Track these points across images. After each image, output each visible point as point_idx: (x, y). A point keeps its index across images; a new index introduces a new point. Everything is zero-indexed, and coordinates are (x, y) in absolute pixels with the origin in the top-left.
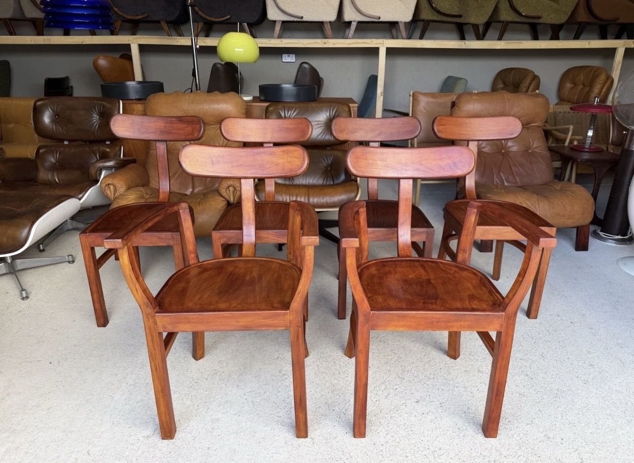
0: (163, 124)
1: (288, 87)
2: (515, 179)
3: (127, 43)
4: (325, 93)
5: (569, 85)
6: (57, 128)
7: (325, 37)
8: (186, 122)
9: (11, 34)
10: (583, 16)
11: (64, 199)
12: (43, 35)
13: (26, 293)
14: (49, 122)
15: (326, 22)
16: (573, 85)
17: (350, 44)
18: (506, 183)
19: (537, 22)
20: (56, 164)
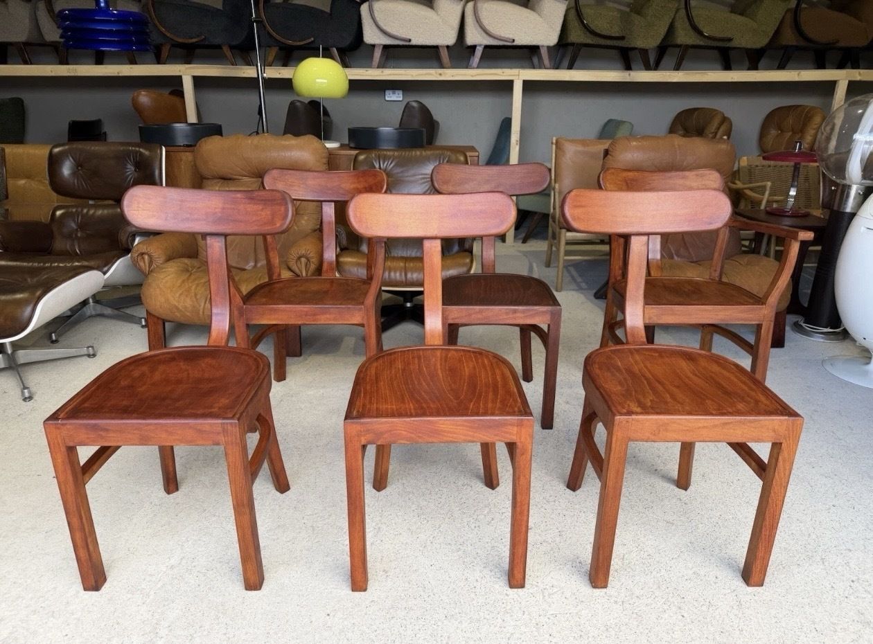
1: (386, 130)
2: (689, 253)
3: (177, 74)
4: (443, 139)
5: (773, 132)
6: (80, 183)
7: (442, 67)
9: (25, 63)
10: (789, 38)
11: (82, 270)
12: (67, 64)
13: (30, 392)
14: (69, 175)
15: (441, 46)
16: (780, 132)
17: (475, 75)
18: (676, 258)
19: (728, 45)
20: (77, 230)
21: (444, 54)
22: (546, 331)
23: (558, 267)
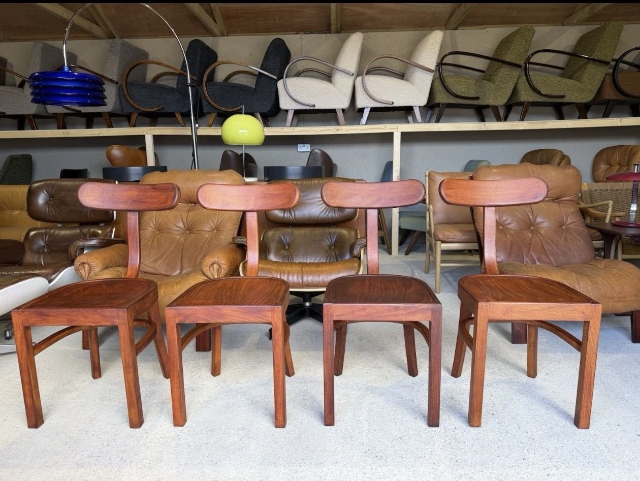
0: (137, 193)
2: (550, 259)
3: (141, 134)
4: (340, 174)
5: (603, 167)
6: (50, 210)
7: (338, 124)
8: (161, 189)
9: (33, 128)
10: (610, 94)
11: (26, 277)
12: (63, 129)
14: (43, 204)
15: (338, 109)
16: (608, 166)
17: (364, 130)
18: (538, 263)
19: (561, 101)
20: (44, 247)
21: (340, 115)
22: (428, 328)
23: (436, 273)
